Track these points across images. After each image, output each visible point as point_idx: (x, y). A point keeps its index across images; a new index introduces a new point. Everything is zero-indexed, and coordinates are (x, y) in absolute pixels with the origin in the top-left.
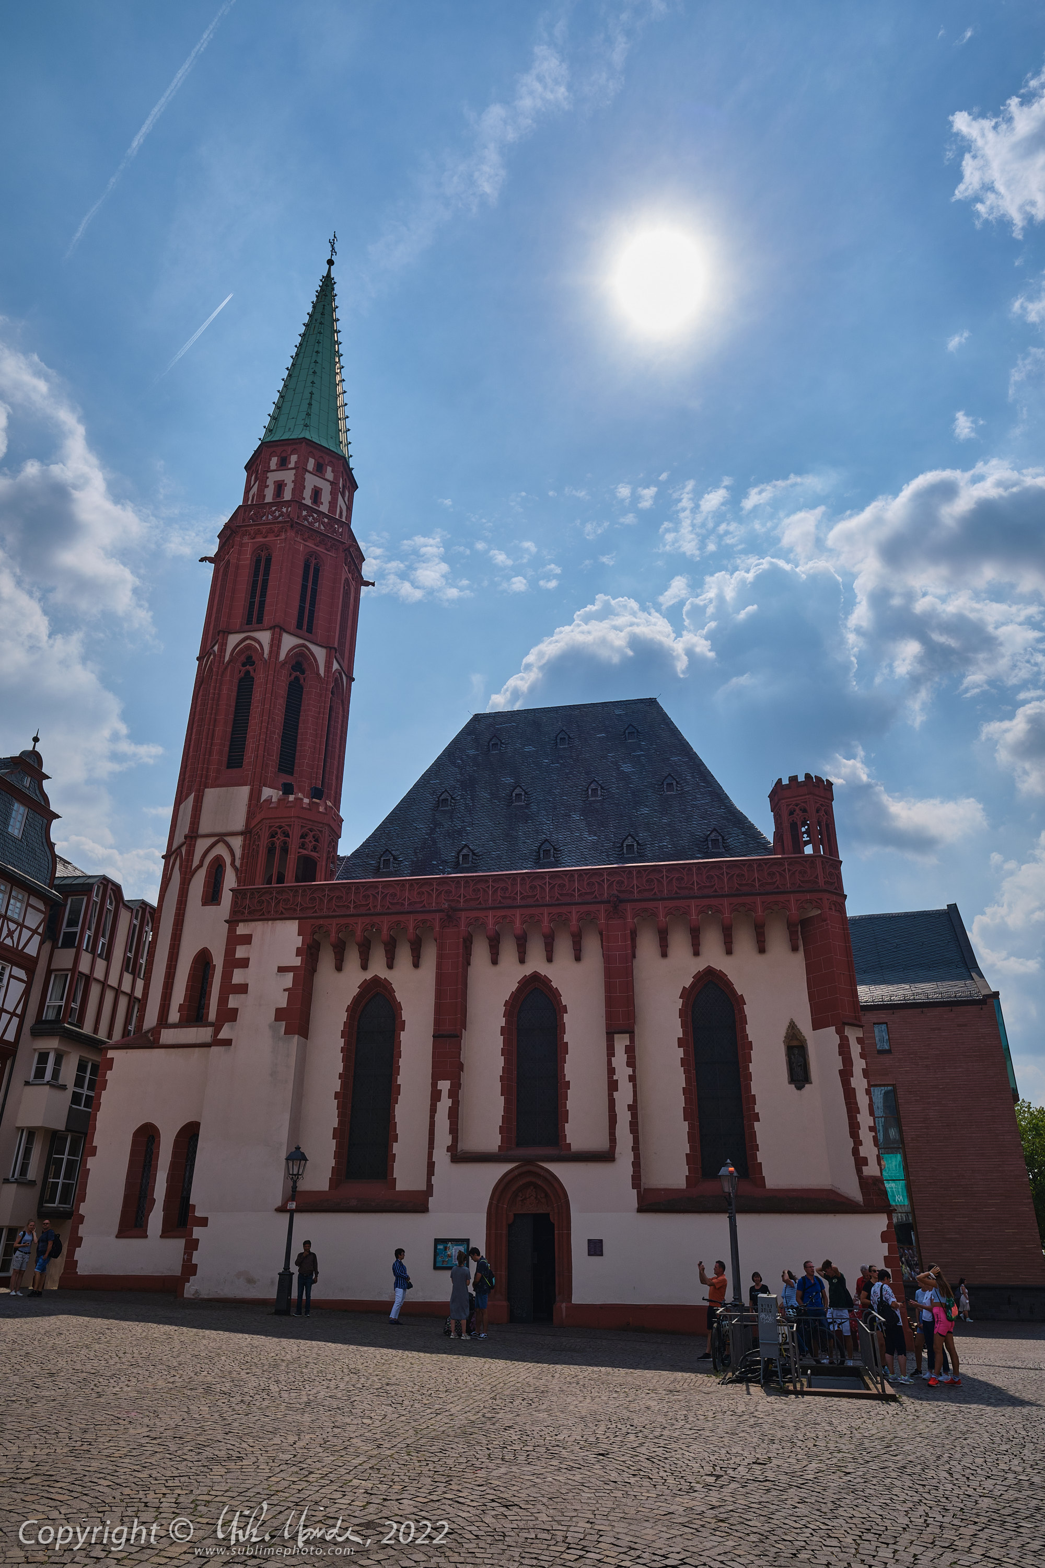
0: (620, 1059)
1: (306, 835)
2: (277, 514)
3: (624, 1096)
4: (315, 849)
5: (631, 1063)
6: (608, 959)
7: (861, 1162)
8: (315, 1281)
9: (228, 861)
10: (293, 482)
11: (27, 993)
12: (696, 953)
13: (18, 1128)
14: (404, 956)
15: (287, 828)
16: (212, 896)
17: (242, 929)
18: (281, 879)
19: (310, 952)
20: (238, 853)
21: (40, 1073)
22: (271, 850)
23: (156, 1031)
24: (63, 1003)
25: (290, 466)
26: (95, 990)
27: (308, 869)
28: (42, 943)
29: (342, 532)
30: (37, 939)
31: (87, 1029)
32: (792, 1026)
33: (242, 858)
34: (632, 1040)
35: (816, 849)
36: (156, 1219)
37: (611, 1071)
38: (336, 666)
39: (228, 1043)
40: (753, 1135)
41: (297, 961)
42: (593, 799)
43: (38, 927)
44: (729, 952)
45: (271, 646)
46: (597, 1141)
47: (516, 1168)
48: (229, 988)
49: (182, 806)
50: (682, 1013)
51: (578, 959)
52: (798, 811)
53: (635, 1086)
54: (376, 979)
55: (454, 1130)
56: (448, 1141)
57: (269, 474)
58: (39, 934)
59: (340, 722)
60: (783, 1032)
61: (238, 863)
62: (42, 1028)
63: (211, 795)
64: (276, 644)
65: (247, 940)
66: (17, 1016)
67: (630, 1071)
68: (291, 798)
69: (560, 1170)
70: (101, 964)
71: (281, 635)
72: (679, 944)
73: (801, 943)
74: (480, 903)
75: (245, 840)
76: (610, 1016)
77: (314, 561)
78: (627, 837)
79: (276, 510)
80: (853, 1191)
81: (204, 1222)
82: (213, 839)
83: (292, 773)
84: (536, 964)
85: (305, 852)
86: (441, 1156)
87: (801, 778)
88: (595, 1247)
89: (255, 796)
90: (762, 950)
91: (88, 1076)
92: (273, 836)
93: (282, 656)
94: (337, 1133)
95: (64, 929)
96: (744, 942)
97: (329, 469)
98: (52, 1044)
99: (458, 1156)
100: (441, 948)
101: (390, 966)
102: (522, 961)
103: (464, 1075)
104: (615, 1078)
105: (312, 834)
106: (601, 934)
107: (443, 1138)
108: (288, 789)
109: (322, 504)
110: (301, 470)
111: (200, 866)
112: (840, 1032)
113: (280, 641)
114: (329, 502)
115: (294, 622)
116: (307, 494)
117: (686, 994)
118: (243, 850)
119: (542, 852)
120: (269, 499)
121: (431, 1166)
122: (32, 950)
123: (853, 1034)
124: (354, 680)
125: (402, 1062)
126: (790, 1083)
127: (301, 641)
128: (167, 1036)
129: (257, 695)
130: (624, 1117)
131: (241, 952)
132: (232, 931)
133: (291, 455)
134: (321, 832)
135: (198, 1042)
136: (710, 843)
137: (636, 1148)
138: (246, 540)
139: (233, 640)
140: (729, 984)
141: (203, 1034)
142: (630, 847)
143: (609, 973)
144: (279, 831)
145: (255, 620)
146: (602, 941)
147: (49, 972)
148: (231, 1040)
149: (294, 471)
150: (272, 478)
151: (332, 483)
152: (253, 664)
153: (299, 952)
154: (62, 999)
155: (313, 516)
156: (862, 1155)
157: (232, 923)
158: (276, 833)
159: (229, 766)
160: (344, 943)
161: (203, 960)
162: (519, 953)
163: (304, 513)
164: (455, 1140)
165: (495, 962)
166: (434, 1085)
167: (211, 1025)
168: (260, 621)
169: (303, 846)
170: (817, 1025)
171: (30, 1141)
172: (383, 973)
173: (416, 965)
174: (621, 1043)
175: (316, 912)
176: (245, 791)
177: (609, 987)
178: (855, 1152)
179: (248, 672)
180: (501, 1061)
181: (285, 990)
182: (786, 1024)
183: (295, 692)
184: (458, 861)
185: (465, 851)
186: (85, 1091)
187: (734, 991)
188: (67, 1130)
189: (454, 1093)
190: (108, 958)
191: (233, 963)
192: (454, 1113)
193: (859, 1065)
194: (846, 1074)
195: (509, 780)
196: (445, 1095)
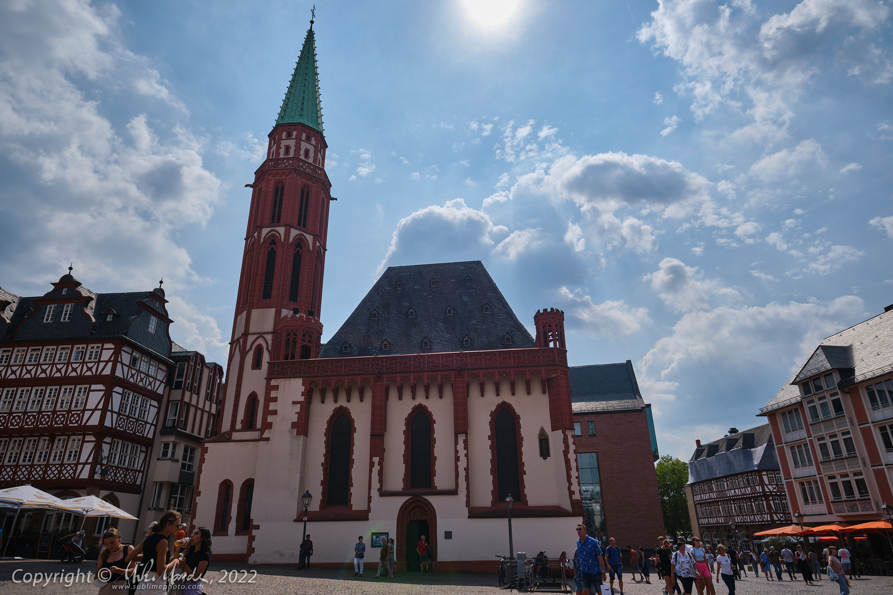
0: (461, 446)
1: (305, 335)
2: (287, 164)
3: (462, 464)
4: (310, 341)
5: (466, 448)
6: (455, 398)
7: (571, 493)
8: (312, 554)
9: (265, 347)
10: (294, 146)
11: (158, 413)
12: (498, 395)
13: (155, 482)
14: (355, 397)
15: (295, 331)
16: (257, 365)
17: (273, 383)
18: (293, 357)
19: (308, 394)
20: (270, 343)
21: (165, 454)
22: (287, 342)
23: (229, 433)
24: (176, 418)
25: (293, 137)
26: (192, 410)
27: (306, 352)
28: (165, 387)
29: (320, 173)
30: (163, 385)
31: (188, 431)
32: (542, 430)
33: (272, 345)
34: (467, 437)
35: (555, 344)
36: (232, 526)
37: (457, 452)
38: (318, 244)
39: (268, 439)
40: (523, 481)
41: (302, 399)
42: (449, 315)
43: (163, 379)
44: (513, 394)
45: (285, 235)
46: (450, 485)
47: (411, 499)
48: (267, 412)
49: (239, 317)
50: (491, 424)
51: (441, 397)
52: (547, 326)
53: (468, 459)
54: (341, 407)
55: (381, 481)
56: (378, 486)
57: (282, 141)
58: (164, 383)
59: (320, 272)
60: (538, 432)
61: (270, 348)
62: (166, 431)
63: (255, 312)
64: (287, 234)
65: (276, 388)
66: (154, 425)
67: (465, 452)
68: (298, 316)
69: (431, 499)
70: (195, 397)
71: (290, 230)
72: (490, 390)
73: (547, 389)
74: (393, 370)
75: (273, 336)
76: (456, 425)
77: (306, 189)
78: (465, 337)
79: (286, 162)
80: (568, 506)
81: (257, 527)
82: (257, 336)
83: (296, 301)
84: (421, 400)
85: (305, 343)
86: (375, 493)
87: (549, 310)
88: (448, 535)
89: (278, 314)
90: (529, 393)
91: (189, 454)
92: (288, 335)
93: (291, 240)
94: (322, 483)
95: (176, 379)
96: (521, 390)
97: (313, 139)
98: (171, 439)
99: (383, 493)
100: (374, 392)
101: (349, 401)
102: (414, 398)
103: (386, 455)
104: (458, 455)
105: (308, 334)
106: (452, 386)
107: (376, 485)
108: (296, 311)
109: (310, 158)
110: (298, 140)
111: (250, 349)
112: (564, 432)
113: (289, 232)
114: (314, 157)
115: (296, 222)
116: (302, 152)
117: (492, 414)
118: (273, 341)
119: (423, 343)
120: (282, 156)
121: (370, 498)
122: (160, 391)
123: (569, 433)
124: (326, 250)
125: (354, 448)
126: (540, 456)
127: (300, 232)
128: (236, 436)
129: (278, 261)
130: (462, 474)
131: (273, 394)
132: (268, 383)
133: (293, 131)
134: (313, 333)
135: (252, 438)
136: (505, 340)
137: (468, 488)
138: (270, 177)
139: (265, 231)
140: (513, 410)
141: (255, 435)
142: (467, 341)
143: (456, 405)
144: (292, 333)
145: (276, 220)
146: (453, 389)
147: (168, 402)
148: (269, 438)
149: (295, 140)
150: (284, 143)
151: (315, 146)
152: (275, 244)
153: (303, 394)
154: (175, 416)
155: (305, 165)
156: (572, 490)
157: (268, 379)
158: (290, 334)
159: (264, 297)
160: (325, 389)
161: (253, 398)
162: (412, 394)
163: (301, 164)
164: (381, 485)
165: (400, 399)
166: (371, 459)
167: (258, 430)
168: (279, 221)
169: (304, 340)
170: (554, 429)
171: (160, 489)
172: (345, 404)
173: (361, 400)
174: (461, 438)
175: (311, 374)
176: (272, 311)
177: (456, 412)
178: (569, 488)
179: (273, 248)
180: (403, 447)
181: (296, 413)
182: (539, 429)
183: (297, 259)
184: (382, 347)
185: (385, 342)
186: (187, 462)
187: (515, 413)
188: (179, 482)
189: (381, 463)
190: (198, 394)
191: (269, 400)
192: (381, 473)
193: (572, 448)
194: (566, 452)
195: (407, 304)
196: (376, 464)
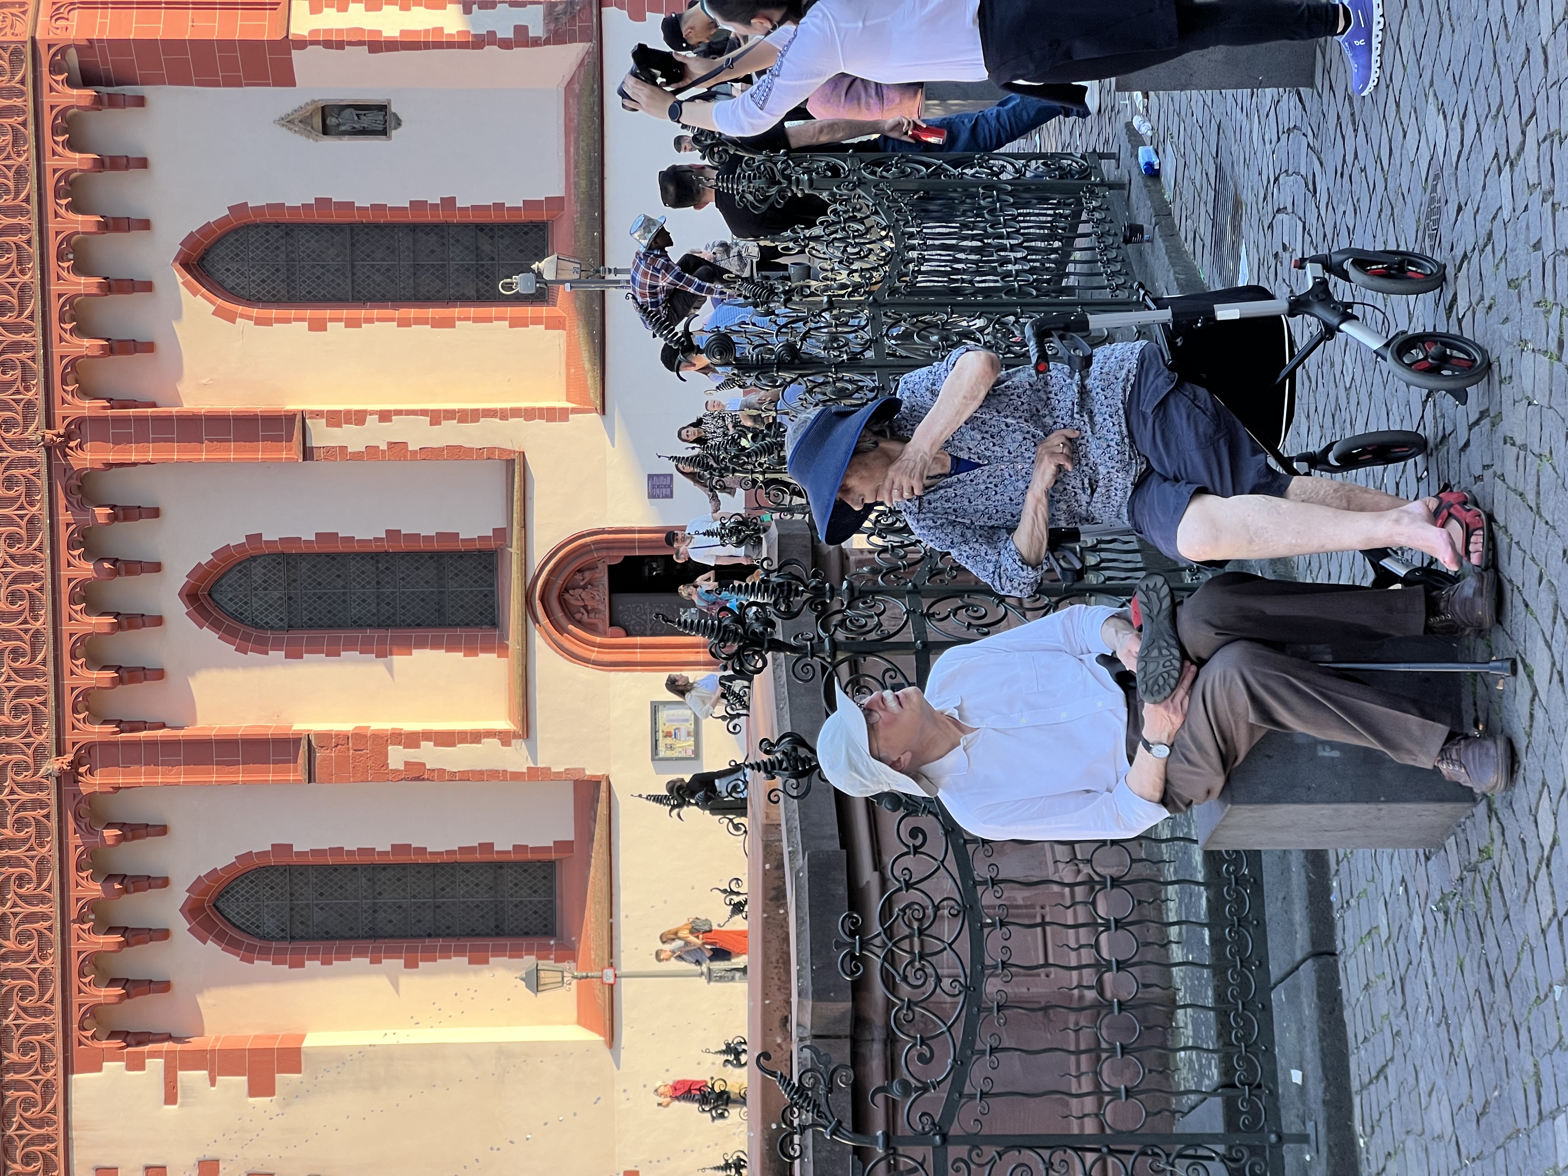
7: (521, 37)
12: (150, 286)
14: (146, 856)
19: (135, 1043)
32: (288, 122)
34: (318, 414)
40: (477, 210)
41: (155, 1066)
47: (539, 624)
51: (153, 512)
54: (190, 910)
60: (299, 141)
69: (542, 544)
72: (133, 318)
73: (130, 91)
80: (567, 55)
84: (164, 593)
90: (141, 163)
94: (477, 958)
96: (128, 195)
99: (522, 728)
101: (161, 882)
102: (158, 620)
103: (378, 725)
140: (206, 230)
153: (136, 1064)
156: (510, 35)
162: (144, 626)
165: (157, 675)
172: (177, 895)
173: (160, 830)
174: (324, 436)
175: (52, 1041)
178: (506, 44)
180: (350, 660)
181: (213, 1083)
182: (285, 134)
187: (222, 223)
189: (411, 741)
193: (360, 16)
196: (412, 755)
